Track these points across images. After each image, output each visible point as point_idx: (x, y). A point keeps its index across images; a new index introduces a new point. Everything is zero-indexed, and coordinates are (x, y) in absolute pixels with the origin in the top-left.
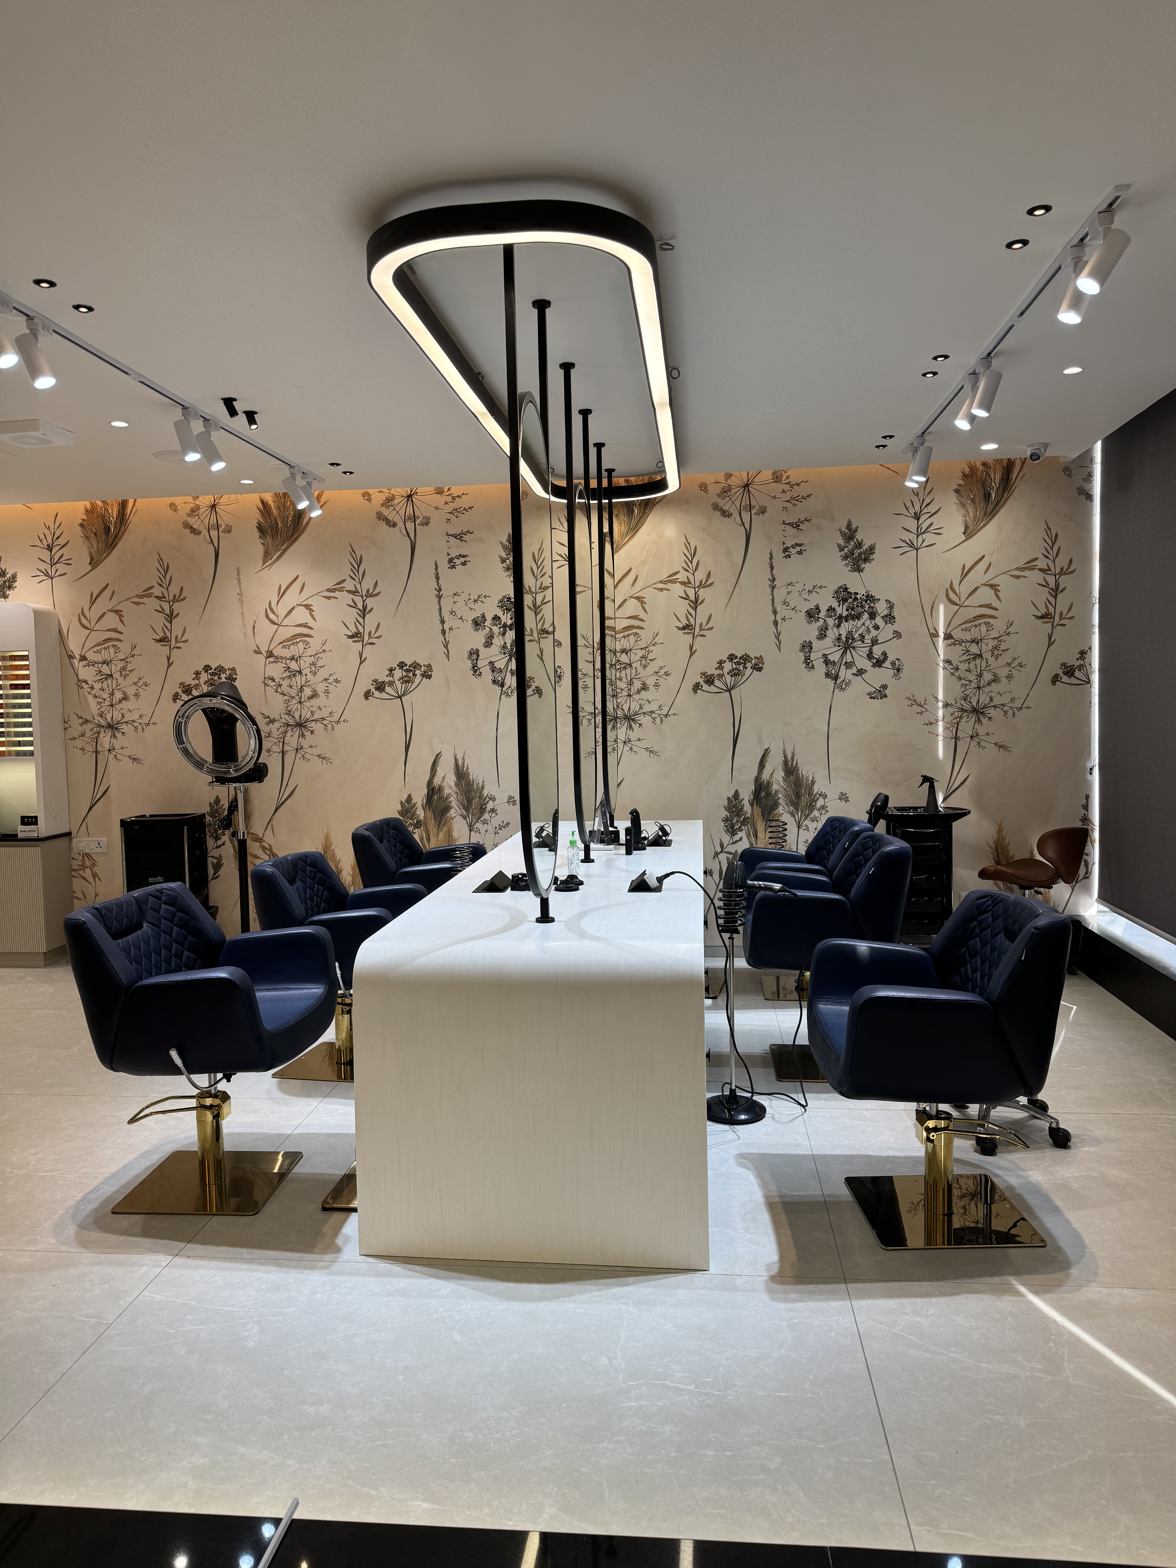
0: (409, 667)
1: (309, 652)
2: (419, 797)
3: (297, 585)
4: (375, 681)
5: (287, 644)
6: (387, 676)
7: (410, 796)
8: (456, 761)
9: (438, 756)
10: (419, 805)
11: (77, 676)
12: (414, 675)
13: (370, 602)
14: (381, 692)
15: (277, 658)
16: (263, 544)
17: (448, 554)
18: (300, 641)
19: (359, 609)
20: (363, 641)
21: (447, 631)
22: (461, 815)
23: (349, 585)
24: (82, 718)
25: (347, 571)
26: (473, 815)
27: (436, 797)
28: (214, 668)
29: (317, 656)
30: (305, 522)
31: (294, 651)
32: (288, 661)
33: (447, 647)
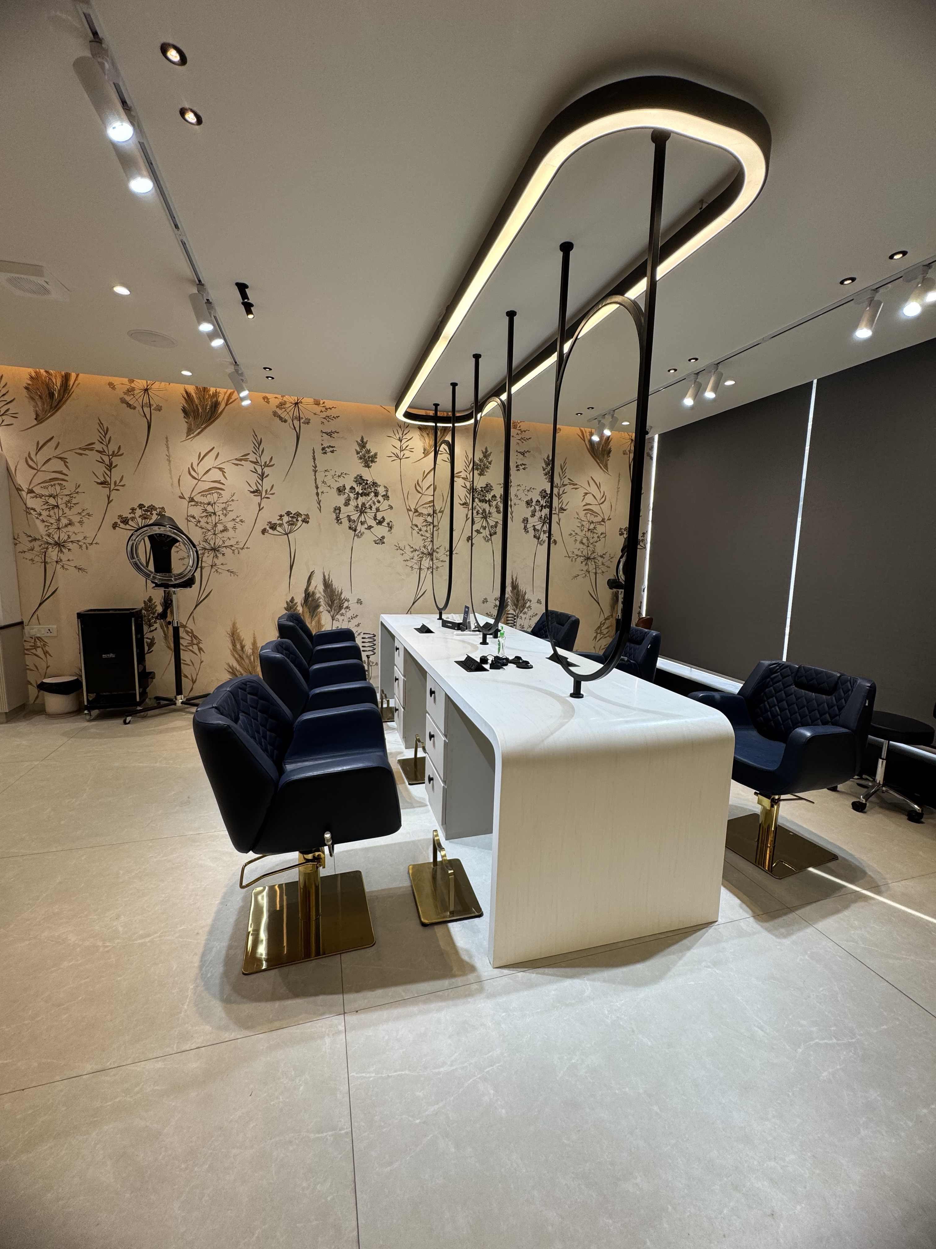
0: (294, 515)
1: (221, 500)
2: (299, 599)
3: (213, 454)
4: (270, 523)
5: (205, 493)
6: (278, 520)
7: (293, 598)
8: (324, 576)
9: (312, 573)
10: (299, 604)
11: (25, 505)
12: (297, 520)
13: (267, 470)
14: (274, 530)
15: (197, 502)
16: (186, 422)
17: (322, 445)
18: (215, 492)
19: (259, 474)
20: (261, 496)
21: (320, 494)
22: (327, 610)
23: (252, 457)
24: (31, 537)
25: (250, 448)
26: (334, 610)
27: (310, 599)
28: (147, 506)
29: (227, 504)
30: (220, 411)
31: (209, 499)
32: (206, 506)
33: (319, 504)
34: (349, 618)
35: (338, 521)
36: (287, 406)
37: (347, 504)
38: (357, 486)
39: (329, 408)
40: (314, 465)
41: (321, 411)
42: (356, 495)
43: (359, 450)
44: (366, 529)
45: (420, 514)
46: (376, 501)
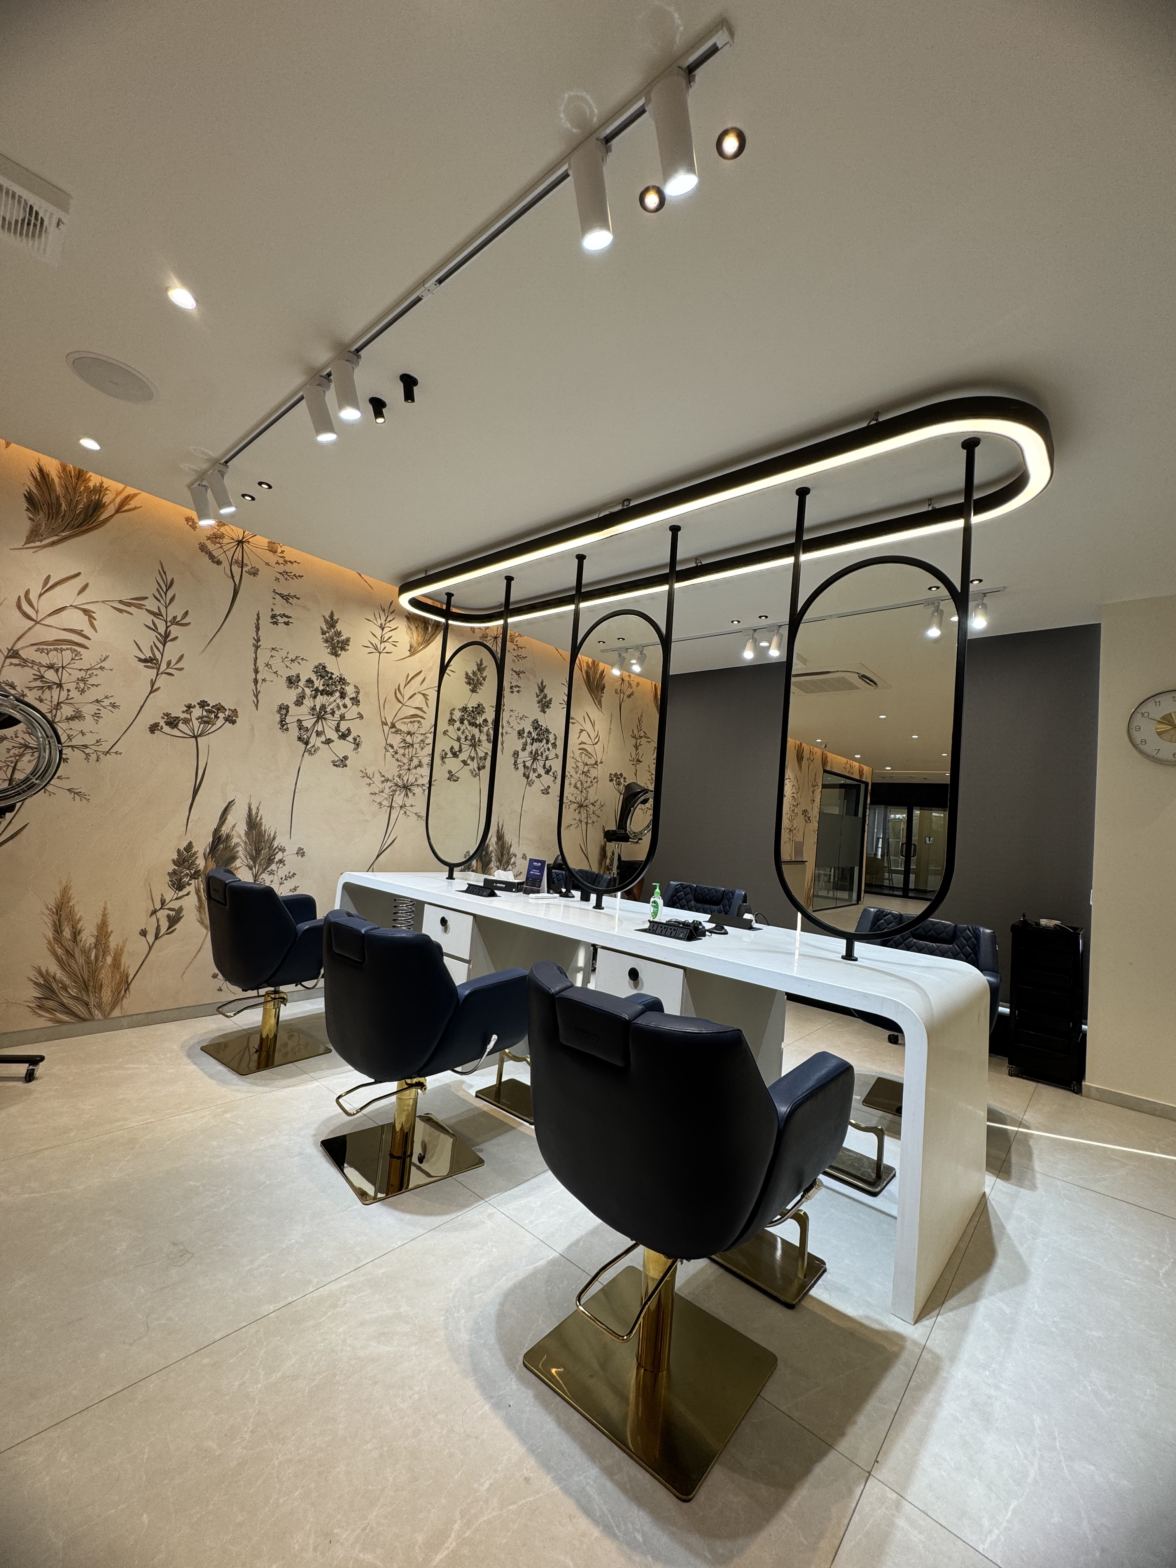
0: (212, 707)
1: (78, 664)
2: (202, 845)
3: (77, 583)
4: (167, 715)
5: (45, 647)
6: (183, 712)
7: (190, 843)
8: (250, 810)
9: (230, 804)
10: (200, 855)
12: (217, 717)
13: (175, 630)
14: (173, 728)
15: (25, 661)
16: (30, 519)
17: (272, 610)
18: (67, 649)
19: (160, 634)
20: (158, 669)
21: (260, 681)
22: (247, 866)
23: (151, 604)
25: (150, 589)
26: (260, 865)
27: (221, 846)
29: (89, 672)
30: (102, 518)
31: (54, 657)
32: (42, 670)
33: (256, 697)
34: (282, 878)
35: (283, 726)
36: (225, 541)
37: (299, 702)
38: (317, 679)
39: (290, 561)
40: (256, 638)
41: (277, 563)
42: (313, 692)
43: (326, 629)
44: (323, 742)
45: (398, 732)
46: (341, 704)
